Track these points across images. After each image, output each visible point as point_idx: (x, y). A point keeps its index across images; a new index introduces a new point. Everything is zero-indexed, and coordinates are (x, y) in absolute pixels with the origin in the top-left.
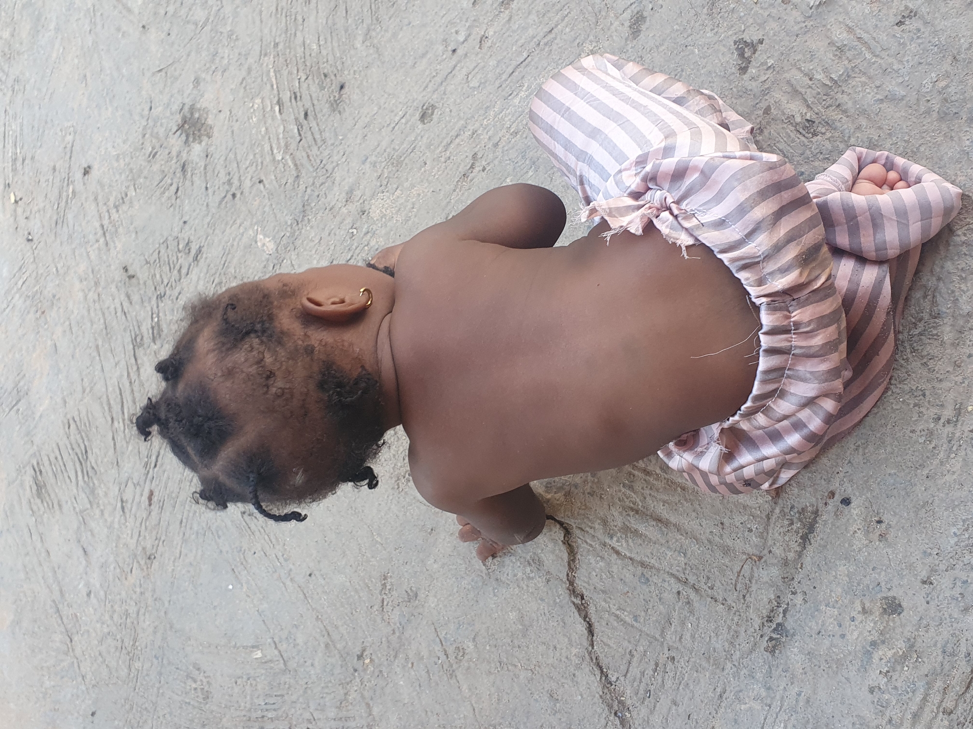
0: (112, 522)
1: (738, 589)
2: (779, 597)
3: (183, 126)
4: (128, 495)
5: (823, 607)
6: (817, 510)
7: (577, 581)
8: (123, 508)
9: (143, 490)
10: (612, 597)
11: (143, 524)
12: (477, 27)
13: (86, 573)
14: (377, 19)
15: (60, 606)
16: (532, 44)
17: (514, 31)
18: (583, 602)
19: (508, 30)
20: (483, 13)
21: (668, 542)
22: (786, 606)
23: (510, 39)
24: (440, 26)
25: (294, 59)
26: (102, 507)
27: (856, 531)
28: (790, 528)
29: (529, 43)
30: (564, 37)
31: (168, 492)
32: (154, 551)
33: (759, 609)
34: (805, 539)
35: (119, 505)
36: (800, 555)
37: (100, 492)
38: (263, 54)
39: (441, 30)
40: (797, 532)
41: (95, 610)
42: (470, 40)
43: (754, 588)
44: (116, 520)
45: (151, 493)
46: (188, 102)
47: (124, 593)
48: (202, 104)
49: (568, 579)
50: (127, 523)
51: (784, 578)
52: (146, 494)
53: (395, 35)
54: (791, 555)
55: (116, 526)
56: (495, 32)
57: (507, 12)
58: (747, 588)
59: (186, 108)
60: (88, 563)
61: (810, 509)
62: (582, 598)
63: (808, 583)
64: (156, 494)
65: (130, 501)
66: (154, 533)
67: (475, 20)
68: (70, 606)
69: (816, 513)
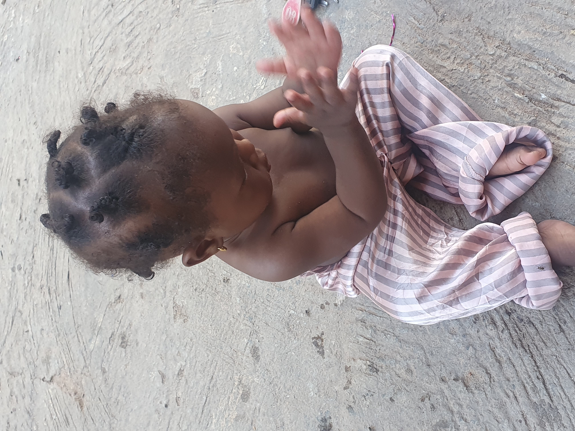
12: (171, 394)
14: (112, 416)
16: (206, 390)
17: (192, 388)
19: (188, 388)
20: (170, 385)
23: (192, 393)
24: (150, 403)
29: (204, 390)
30: (221, 378)
53: (127, 420)
56: (182, 393)
57: (183, 378)
67: (168, 391)
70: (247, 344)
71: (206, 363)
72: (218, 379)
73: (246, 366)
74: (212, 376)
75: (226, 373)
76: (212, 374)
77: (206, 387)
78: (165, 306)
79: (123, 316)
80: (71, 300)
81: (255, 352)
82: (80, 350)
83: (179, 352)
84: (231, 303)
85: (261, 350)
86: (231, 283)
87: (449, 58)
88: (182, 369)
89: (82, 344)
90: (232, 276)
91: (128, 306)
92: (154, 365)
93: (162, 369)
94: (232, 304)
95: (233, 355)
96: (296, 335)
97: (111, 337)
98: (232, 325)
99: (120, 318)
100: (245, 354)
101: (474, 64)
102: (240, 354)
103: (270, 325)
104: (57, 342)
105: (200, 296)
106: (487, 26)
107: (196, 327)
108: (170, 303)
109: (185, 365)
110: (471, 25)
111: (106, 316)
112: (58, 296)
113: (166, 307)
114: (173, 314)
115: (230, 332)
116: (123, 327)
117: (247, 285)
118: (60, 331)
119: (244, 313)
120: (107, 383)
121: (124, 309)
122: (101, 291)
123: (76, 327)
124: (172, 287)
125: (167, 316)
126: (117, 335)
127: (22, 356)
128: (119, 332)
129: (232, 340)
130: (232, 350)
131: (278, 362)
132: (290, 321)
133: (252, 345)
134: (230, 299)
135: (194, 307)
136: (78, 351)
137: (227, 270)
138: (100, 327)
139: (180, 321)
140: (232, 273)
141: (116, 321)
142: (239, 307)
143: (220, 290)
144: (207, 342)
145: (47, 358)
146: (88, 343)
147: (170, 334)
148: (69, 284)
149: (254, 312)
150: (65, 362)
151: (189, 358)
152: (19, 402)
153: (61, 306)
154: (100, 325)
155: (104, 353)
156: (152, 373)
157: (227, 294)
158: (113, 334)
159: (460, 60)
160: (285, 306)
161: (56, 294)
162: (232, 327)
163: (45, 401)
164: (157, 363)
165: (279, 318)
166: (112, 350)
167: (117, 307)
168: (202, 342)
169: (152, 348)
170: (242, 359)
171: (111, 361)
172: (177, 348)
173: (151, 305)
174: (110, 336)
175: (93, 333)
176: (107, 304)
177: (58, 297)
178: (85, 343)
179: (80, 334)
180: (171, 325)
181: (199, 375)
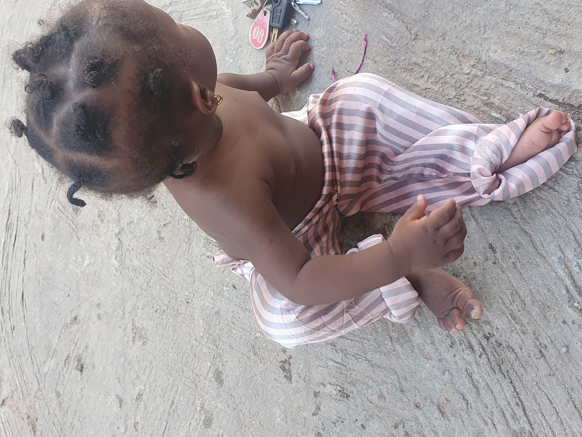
12: (129, 419)
16: (166, 415)
19: (147, 414)
20: (128, 410)
23: (151, 418)
24: (107, 429)
29: (163, 415)
30: (182, 403)
42: (128, 429)
56: (141, 418)
57: (142, 403)
67: (126, 416)
70: (210, 368)
71: (167, 387)
72: (179, 404)
73: (208, 390)
74: (173, 401)
75: (187, 398)
76: (172, 399)
77: (166, 412)
78: (123, 328)
79: (79, 338)
80: (25, 321)
81: (218, 377)
82: (34, 372)
83: (137, 376)
84: (193, 325)
85: (224, 374)
86: (193, 305)
87: (422, 77)
88: (141, 393)
89: (35, 367)
90: (195, 297)
91: (84, 328)
92: (111, 389)
93: (120, 394)
94: (195, 326)
95: (195, 379)
96: (262, 359)
97: (67, 359)
98: (194, 348)
99: (76, 340)
100: (208, 378)
101: (449, 83)
102: (203, 379)
103: (234, 348)
104: (10, 364)
105: (161, 317)
106: (462, 45)
107: (156, 351)
108: (129, 325)
109: (144, 390)
110: (446, 44)
111: (62, 338)
112: (12, 316)
113: (125, 329)
114: (131, 336)
115: (192, 355)
116: (79, 349)
117: (211, 306)
118: (13, 352)
119: (208, 335)
120: (61, 407)
121: (80, 330)
122: (57, 312)
123: (30, 348)
124: (131, 309)
125: (126, 338)
126: (73, 357)
128: (75, 354)
129: (194, 363)
130: (194, 374)
131: (243, 387)
132: (256, 344)
133: (215, 368)
134: (192, 320)
135: (154, 329)
136: (32, 374)
137: (189, 291)
138: (55, 350)
139: (139, 343)
140: (195, 294)
141: (72, 343)
142: (203, 329)
143: (182, 311)
144: (168, 366)
146: (42, 365)
147: (129, 357)
148: (23, 304)
149: (218, 335)
150: (18, 385)
151: (148, 382)
153: (14, 327)
154: (55, 347)
155: (59, 376)
156: (110, 397)
157: (190, 315)
158: (68, 357)
159: (434, 79)
160: (250, 328)
161: (9, 315)
162: (195, 350)
164: (114, 387)
165: (244, 341)
166: (67, 373)
167: (73, 328)
168: (163, 365)
169: (110, 371)
170: (205, 384)
171: (67, 384)
172: (136, 372)
173: (108, 327)
174: (65, 358)
175: (48, 355)
176: (62, 325)
177: (11, 318)
178: (39, 365)
179: (35, 356)
180: (130, 347)
181: (158, 399)
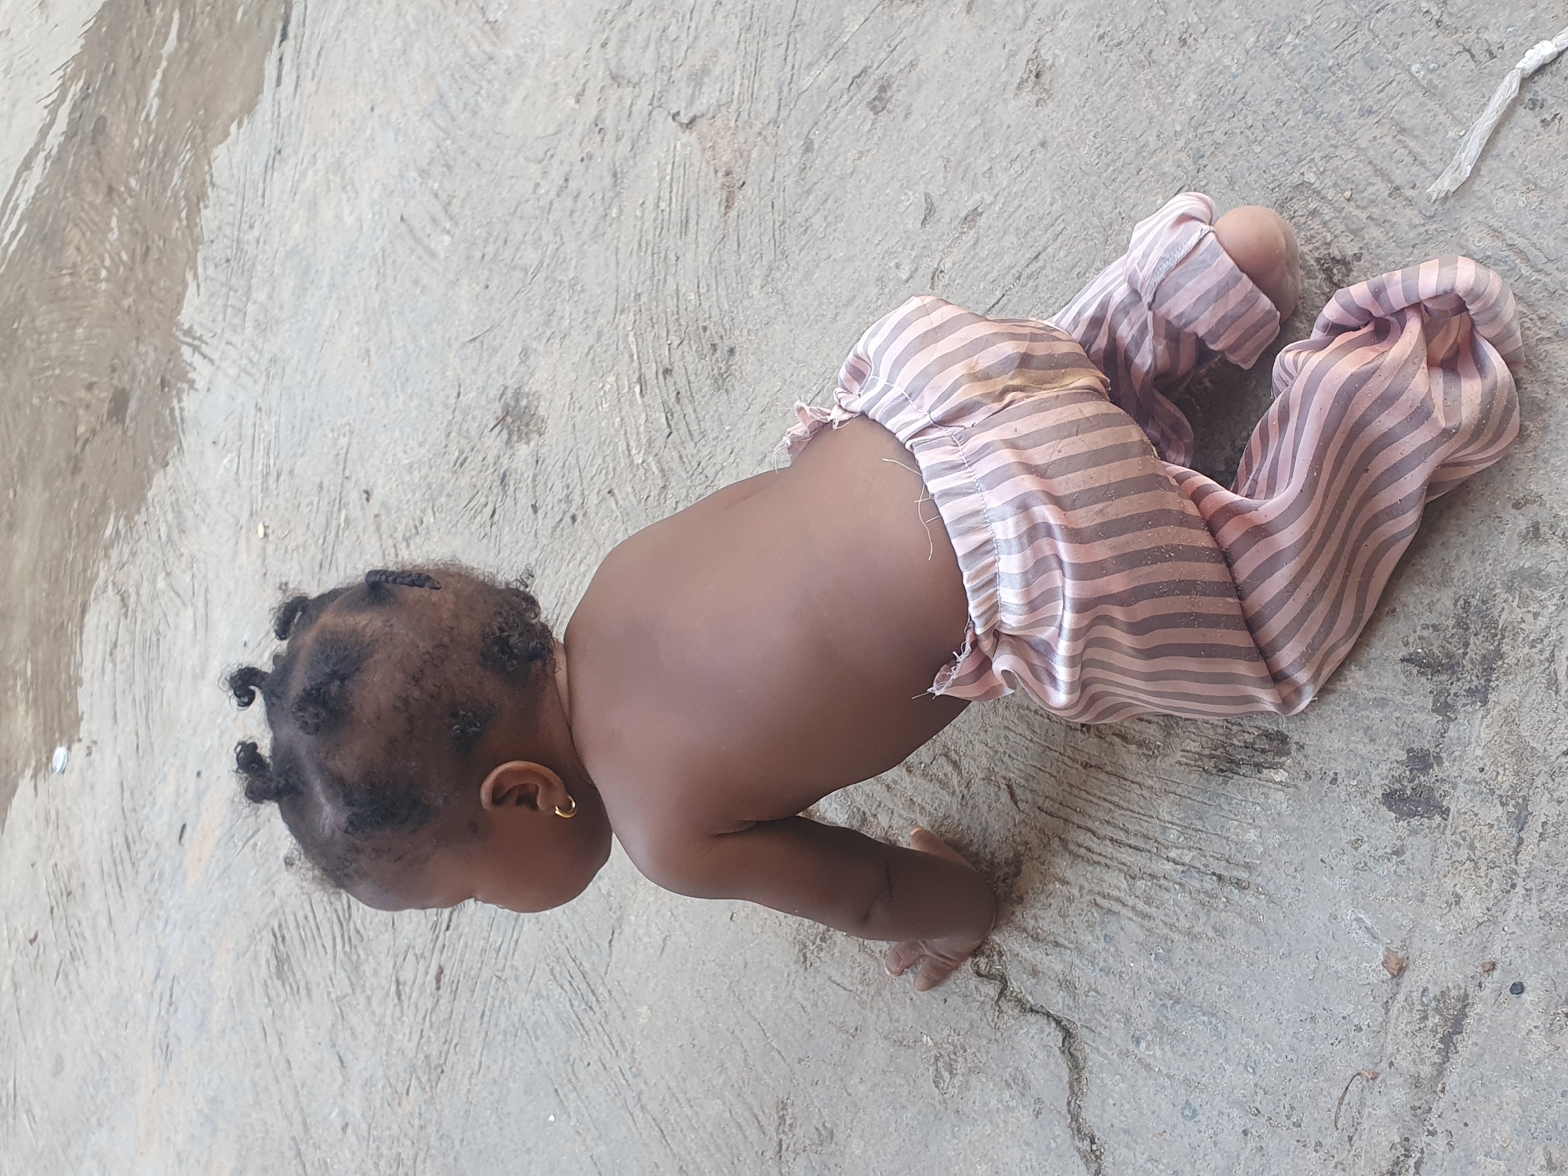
0: (383, 1016)
1: (1340, 1125)
2: (1407, 1139)
3: (504, 419)
4: (406, 975)
5: (1481, 1158)
6: (1466, 996)
7: (1083, 1114)
8: (399, 994)
9: (429, 966)
10: (1139, 1141)
11: (428, 1018)
12: (928, 256)
13: (342, 1095)
14: (783, 253)
15: (302, 1147)
16: (1009, 278)
17: (982, 261)
18: (1094, 1147)
19: (973, 258)
20: (936, 236)
21: (1226, 1050)
22: (1419, 1155)
23: (976, 272)
24: (874, 258)
25: (663, 315)
26: (369, 993)
27: (1531, 1031)
28: (1422, 1025)
29: (1004, 276)
30: (1057, 265)
31: (464, 968)
32: (442, 1061)
33: (1374, 1160)
34: (1447, 1040)
35: (394, 988)
36: (1440, 1070)
37: (367, 969)
38: (618, 310)
39: (875, 264)
40: (1435, 1032)
41: (353, 1153)
42: (918, 277)
43: (1366, 1125)
44: (389, 1012)
45: (441, 971)
46: (512, 384)
47: (395, 1126)
48: (532, 386)
49: (1069, 1111)
50: (405, 1018)
51: (1414, 1108)
52: (433, 971)
53: (808, 275)
54: (1426, 1071)
55: (388, 1021)
56: (954, 264)
57: (972, 232)
58: (1356, 1125)
59: (509, 393)
60: (346, 1080)
61: (1453, 993)
62: (1093, 1142)
63: (1455, 1116)
64: (447, 971)
65: (410, 983)
66: (443, 1031)
67: (924, 247)
68: (317, 1147)
69: (1465, 1001)
71: (1041, 218)
72: (1048, 265)
74: (1039, 254)
76: (1040, 249)
77: (1013, 271)
78: (1010, 50)
79: (904, 40)
82: (778, 80)
83: (991, 168)
86: (1194, 52)
88: (980, 210)
89: (788, 68)
91: (926, 20)
92: (922, 176)
93: (935, 194)
95: (1111, 224)
97: (858, 77)
99: (897, 41)
104: (739, 41)
107: (1057, 128)
108: (1025, 48)
109: (990, 205)
111: (869, 24)
113: (1012, 55)
114: (1019, 75)
115: (1132, 168)
116: (893, 63)
118: (755, 19)
120: (803, 175)
121: (915, 22)
123: (793, 23)
125: (1005, 77)
126: (873, 77)
127: (652, 45)
128: (880, 72)
129: (1128, 188)
130: (1117, 211)
134: (1173, 89)
135: (1077, 77)
136: (773, 81)
138: (844, 45)
139: (1027, 97)
141: (885, 44)
142: (1185, 117)
144: (1067, 172)
145: (703, 71)
146: (802, 73)
147: (992, 121)
150: (736, 94)
151: (1006, 193)
152: (605, 144)
154: (845, 40)
155: (827, 108)
156: (910, 193)
158: (864, 71)
163: (659, 164)
164: (929, 176)
166: (847, 107)
167: (901, 11)
168: (1056, 167)
169: (937, 138)
171: (834, 131)
172: (993, 159)
173: (979, 37)
174: (856, 74)
175: (824, 53)
178: (796, 67)
179: (795, 45)
180: (1004, 101)
181: (1011, 238)
